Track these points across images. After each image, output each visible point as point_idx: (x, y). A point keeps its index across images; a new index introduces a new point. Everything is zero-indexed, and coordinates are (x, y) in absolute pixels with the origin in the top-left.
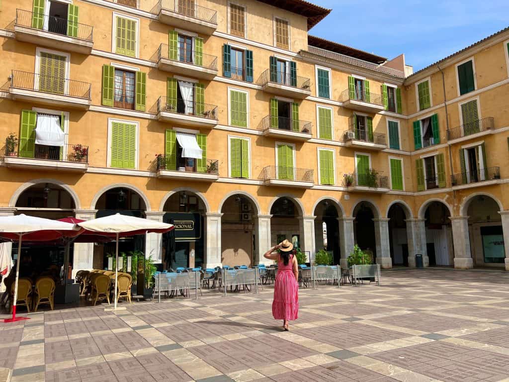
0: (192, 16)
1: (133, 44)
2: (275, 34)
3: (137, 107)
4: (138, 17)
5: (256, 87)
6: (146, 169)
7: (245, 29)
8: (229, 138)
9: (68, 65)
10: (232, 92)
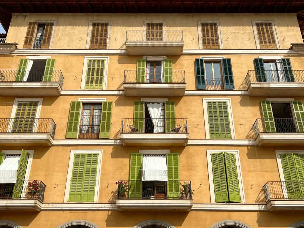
0: (161, 40)
1: (101, 79)
2: (256, 37)
3: (101, 135)
4: (106, 56)
5: (239, 93)
6: (107, 201)
7: (220, 40)
8: (209, 153)
9: (39, 108)
10: (209, 104)
